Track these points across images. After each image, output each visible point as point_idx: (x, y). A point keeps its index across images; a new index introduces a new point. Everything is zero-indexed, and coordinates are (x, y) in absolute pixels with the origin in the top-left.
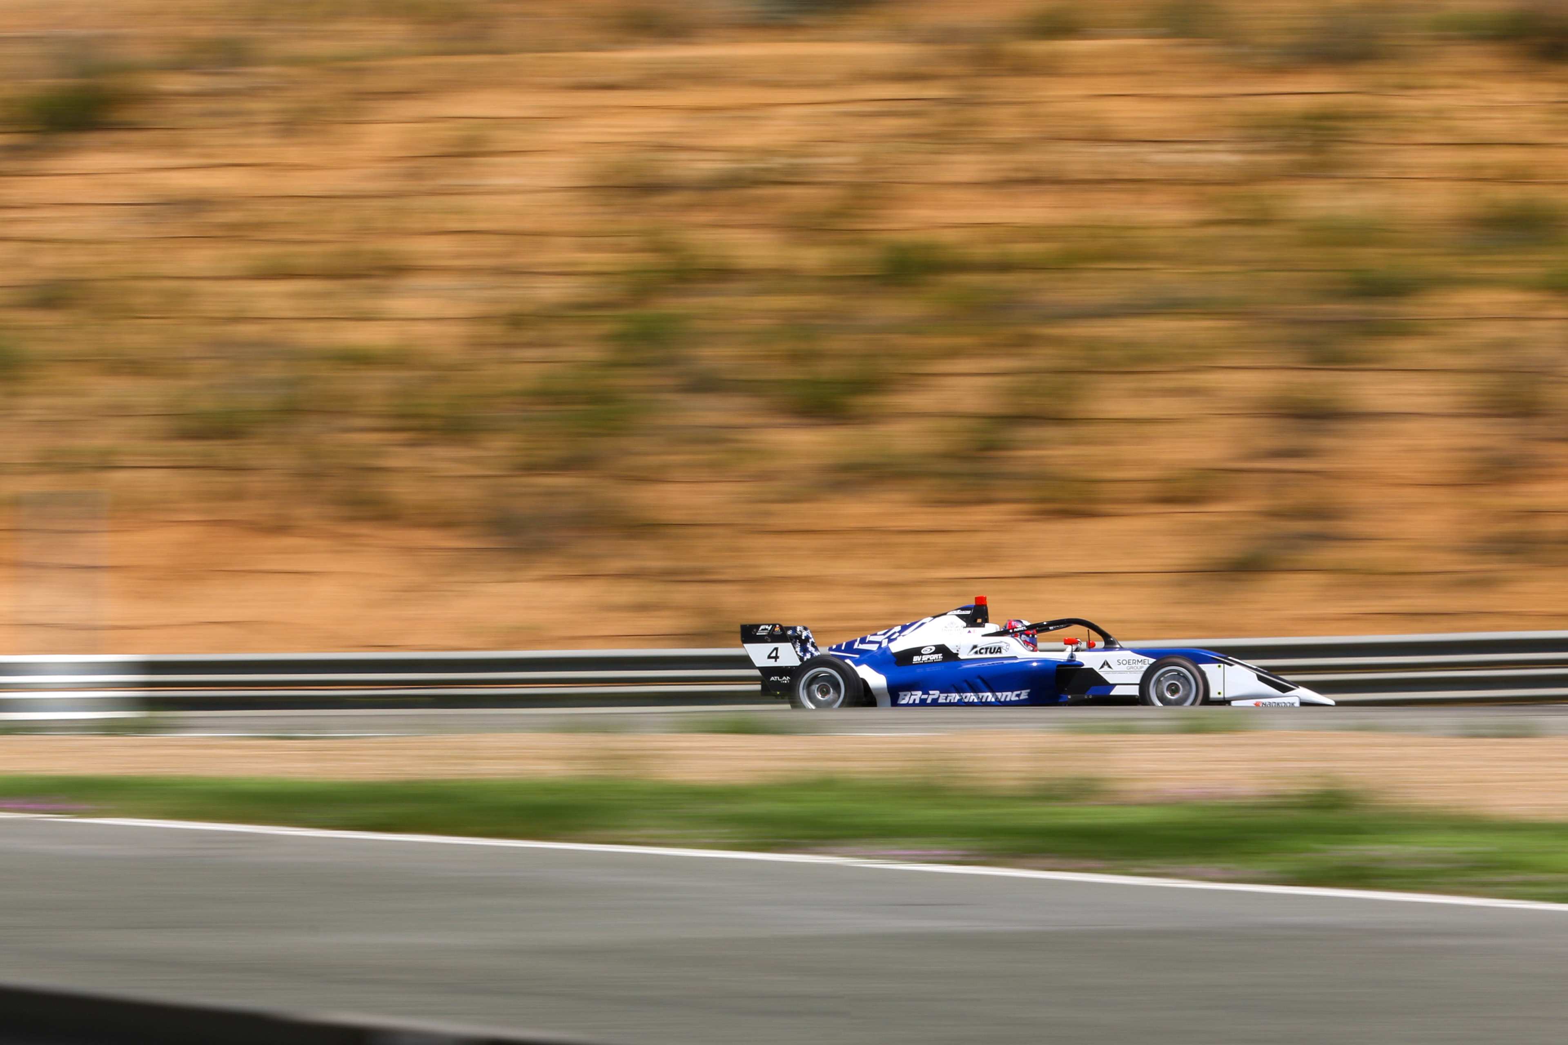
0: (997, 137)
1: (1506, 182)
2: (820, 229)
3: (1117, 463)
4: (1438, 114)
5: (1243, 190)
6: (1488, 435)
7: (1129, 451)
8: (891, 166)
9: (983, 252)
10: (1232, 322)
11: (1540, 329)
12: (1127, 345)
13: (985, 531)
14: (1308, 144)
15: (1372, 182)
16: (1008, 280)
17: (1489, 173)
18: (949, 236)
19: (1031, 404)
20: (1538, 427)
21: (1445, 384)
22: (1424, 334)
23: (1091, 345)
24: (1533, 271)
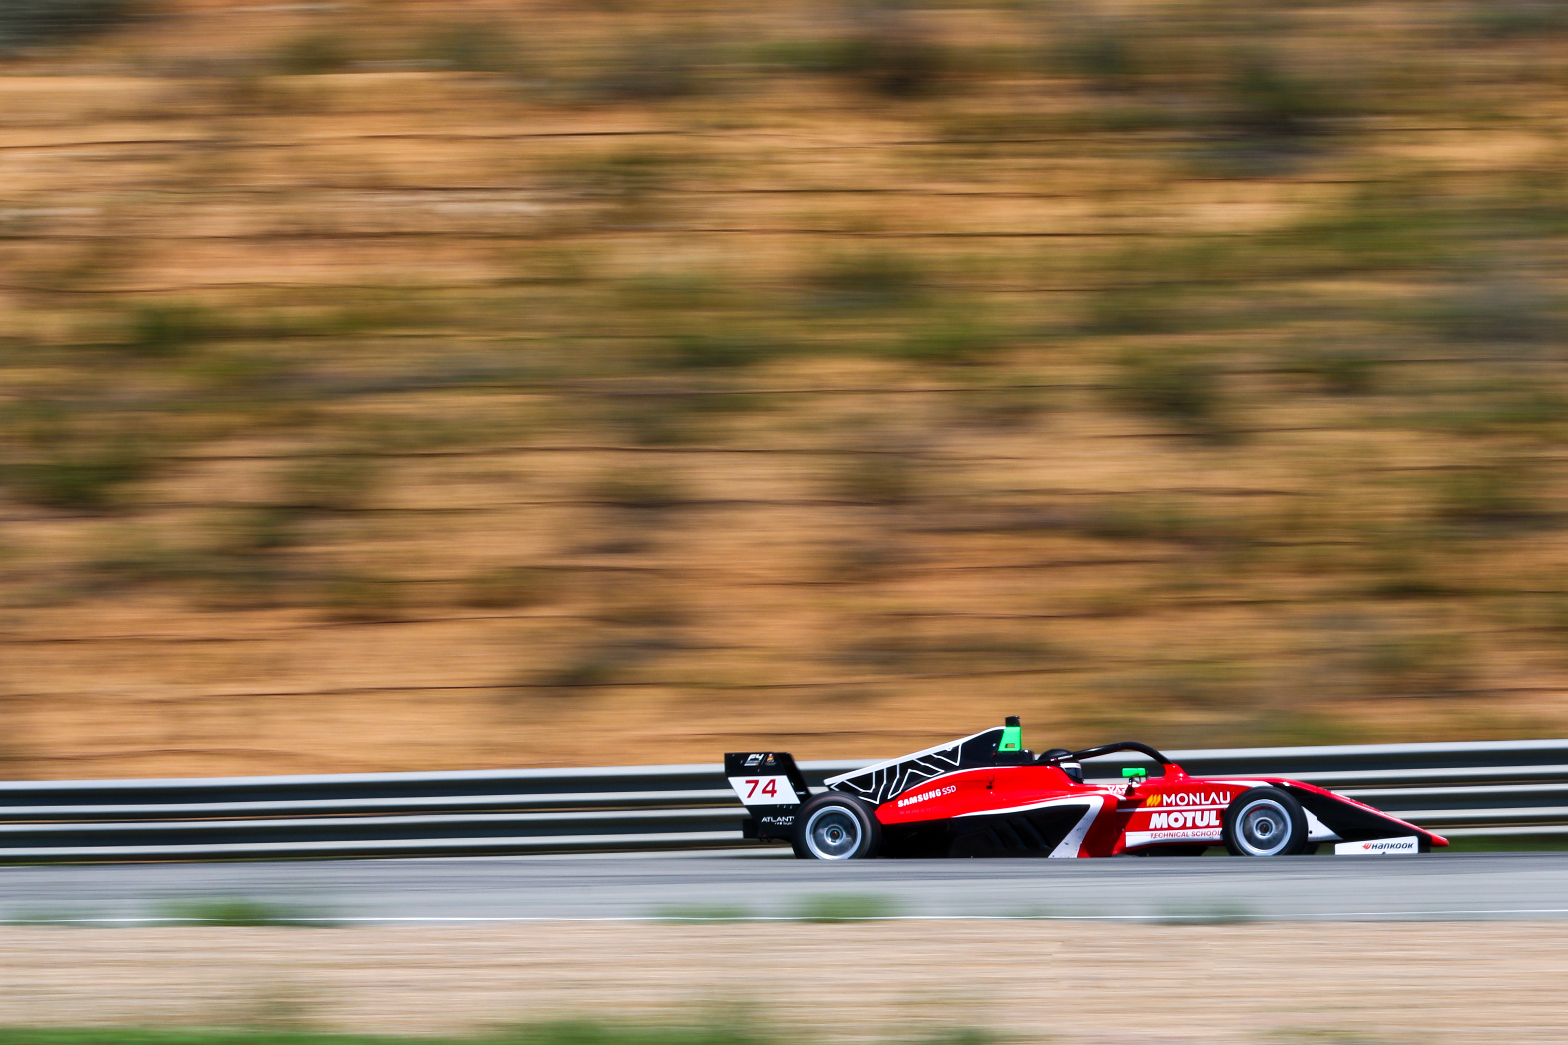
0: (257, 184)
1: (850, 235)
2: (59, 292)
3: (421, 561)
4: (767, 157)
5: (549, 244)
6: (849, 526)
7: (432, 546)
8: (137, 218)
9: (249, 317)
10: (541, 396)
11: (901, 404)
12: (425, 423)
13: (269, 640)
14: (619, 191)
15: (695, 236)
16: (283, 349)
17: (829, 225)
18: (211, 298)
19: (316, 493)
20: (905, 517)
21: (797, 467)
22: (768, 409)
23: (383, 423)
24: (891, 337)
